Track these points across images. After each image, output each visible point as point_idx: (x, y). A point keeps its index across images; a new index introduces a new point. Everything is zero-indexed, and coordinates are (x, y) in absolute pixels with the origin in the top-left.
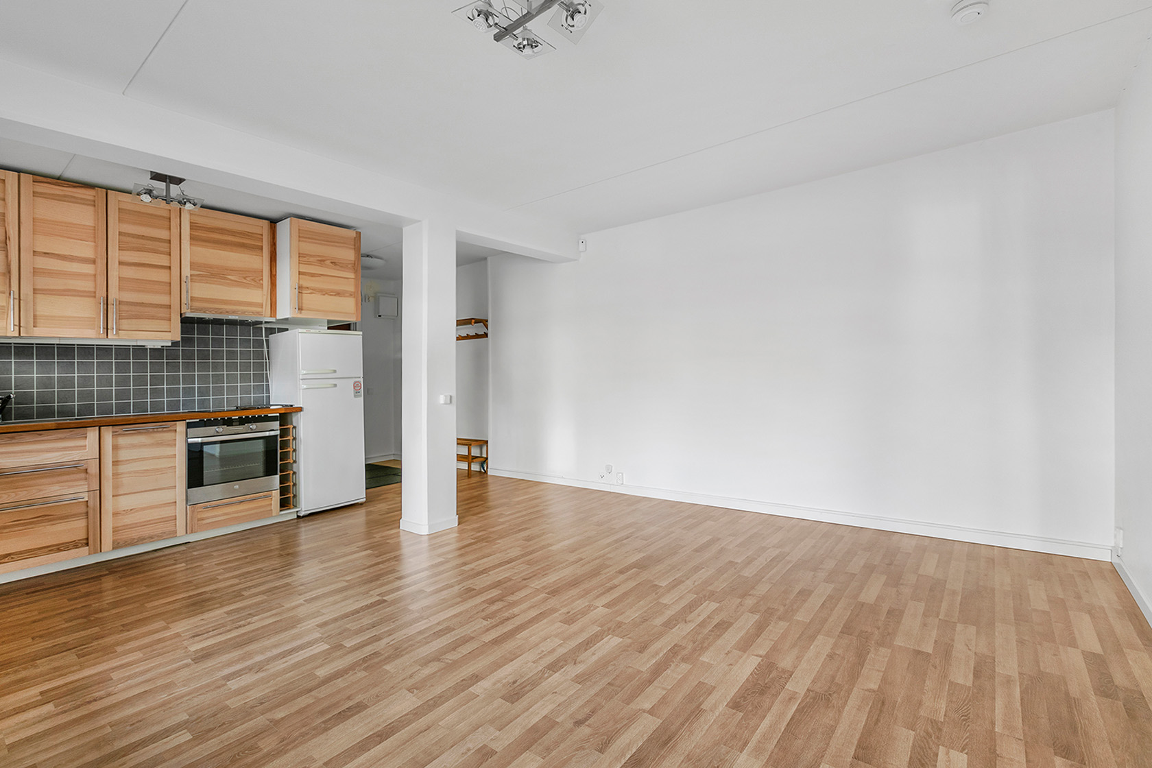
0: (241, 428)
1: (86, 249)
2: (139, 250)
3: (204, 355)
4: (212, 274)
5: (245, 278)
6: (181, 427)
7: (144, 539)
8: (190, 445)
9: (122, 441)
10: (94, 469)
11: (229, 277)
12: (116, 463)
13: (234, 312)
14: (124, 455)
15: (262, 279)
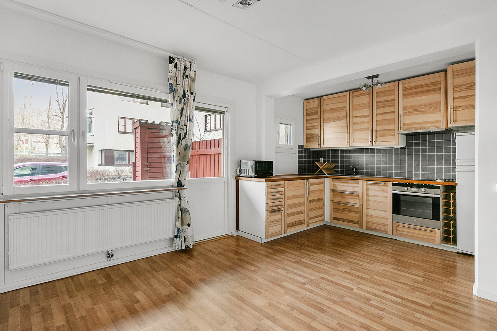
0: (417, 189)
1: (366, 112)
2: (383, 107)
3: (424, 151)
4: (413, 110)
5: (430, 108)
6: (390, 184)
7: (376, 230)
8: (393, 194)
9: (370, 187)
10: (361, 196)
11: (422, 110)
12: (368, 195)
13: (424, 128)
14: (370, 193)
15: (440, 107)
